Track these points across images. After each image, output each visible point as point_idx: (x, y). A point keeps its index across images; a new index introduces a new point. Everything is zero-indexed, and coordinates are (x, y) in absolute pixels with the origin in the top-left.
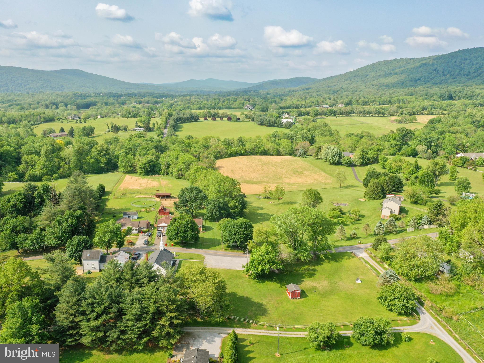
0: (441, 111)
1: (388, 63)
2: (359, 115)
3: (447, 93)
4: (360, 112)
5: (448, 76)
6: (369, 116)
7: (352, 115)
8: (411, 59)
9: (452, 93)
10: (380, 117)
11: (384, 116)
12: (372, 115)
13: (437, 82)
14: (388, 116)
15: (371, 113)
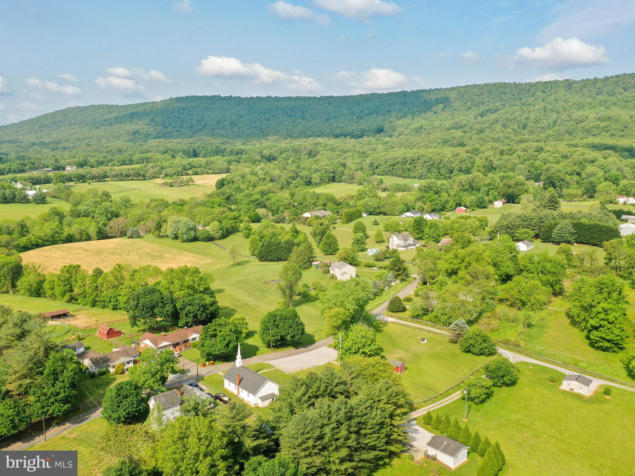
0: (205, 171)
1: (83, 110)
2: (114, 178)
3: (191, 149)
4: (117, 176)
5: (170, 128)
6: (128, 180)
7: (106, 179)
8: (112, 106)
9: (196, 149)
10: (141, 180)
11: (145, 180)
12: (130, 178)
13: (161, 136)
14: (150, 179)
15: (130, 176)
